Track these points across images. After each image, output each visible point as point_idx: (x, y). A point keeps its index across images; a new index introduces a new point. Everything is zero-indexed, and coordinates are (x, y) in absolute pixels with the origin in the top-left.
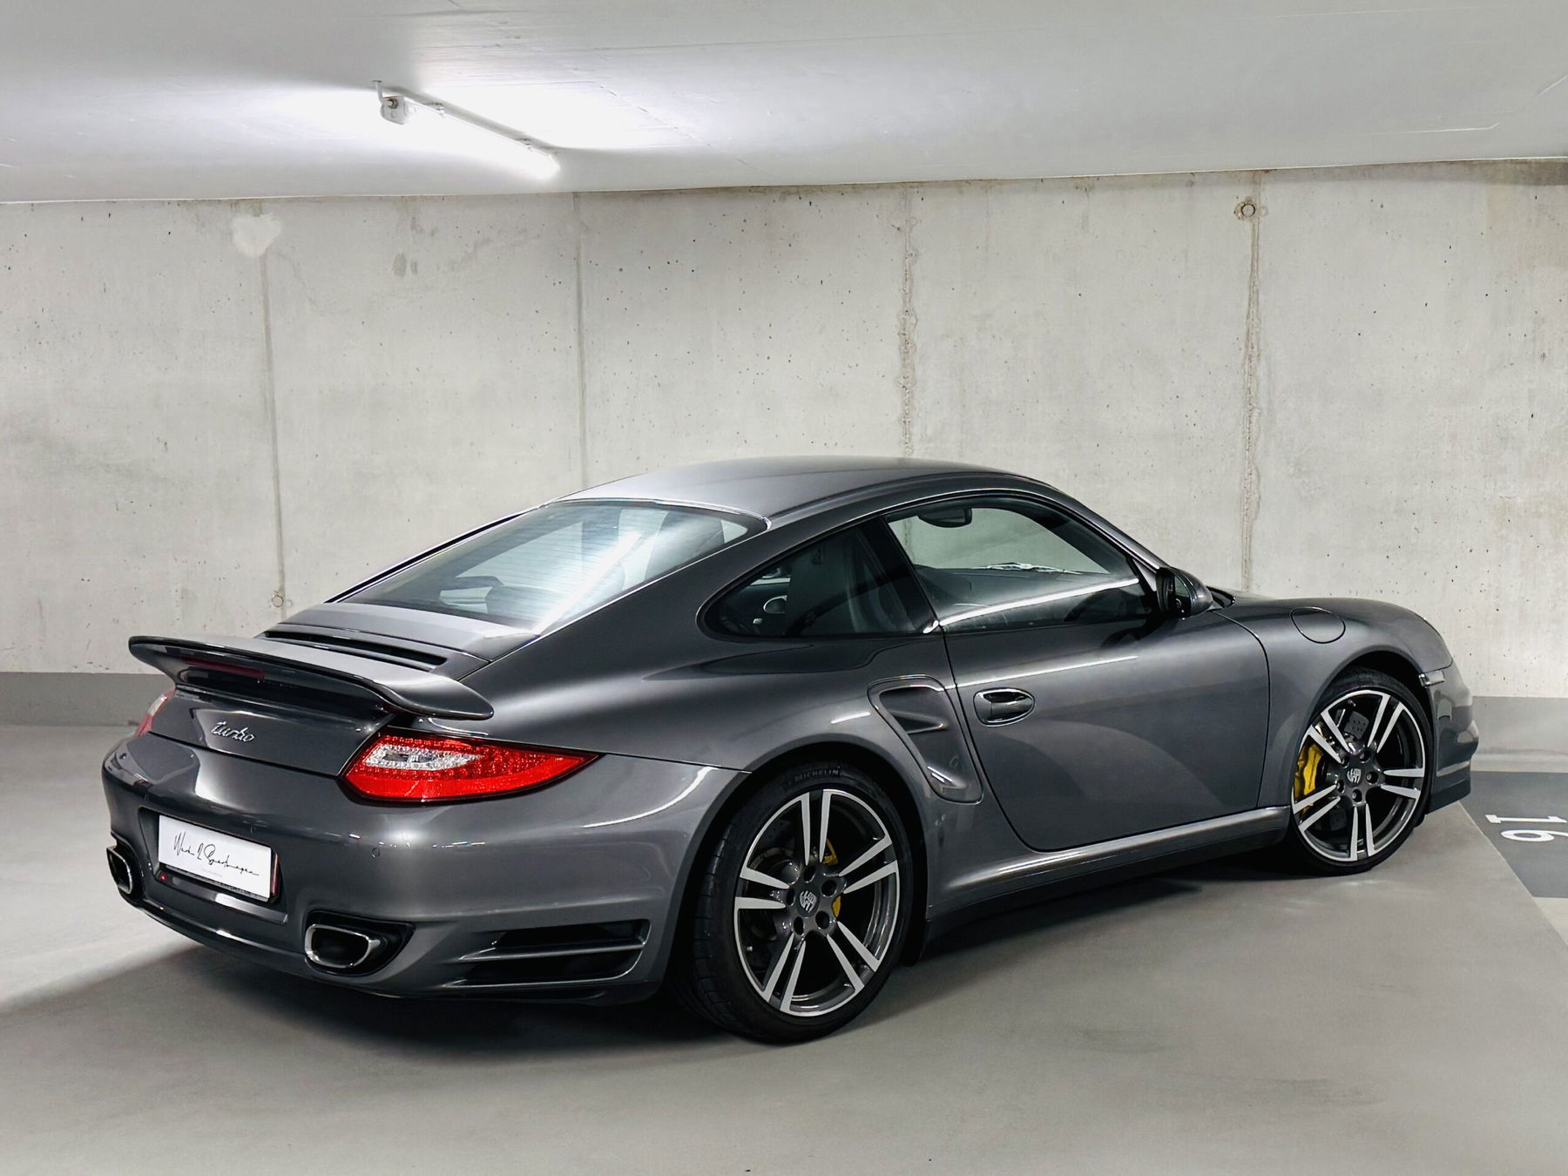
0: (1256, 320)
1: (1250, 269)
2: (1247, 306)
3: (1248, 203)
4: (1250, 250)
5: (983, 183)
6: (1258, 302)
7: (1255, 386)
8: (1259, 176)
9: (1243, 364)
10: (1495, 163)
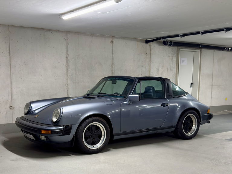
1: (112, 51)
3: (112, 41)
4: (112, 48)
5: (78, 33)
6: (113, 57)
7: (113, 69)
8: (113, 37)
9: (111, 65)
10: (138, 39)
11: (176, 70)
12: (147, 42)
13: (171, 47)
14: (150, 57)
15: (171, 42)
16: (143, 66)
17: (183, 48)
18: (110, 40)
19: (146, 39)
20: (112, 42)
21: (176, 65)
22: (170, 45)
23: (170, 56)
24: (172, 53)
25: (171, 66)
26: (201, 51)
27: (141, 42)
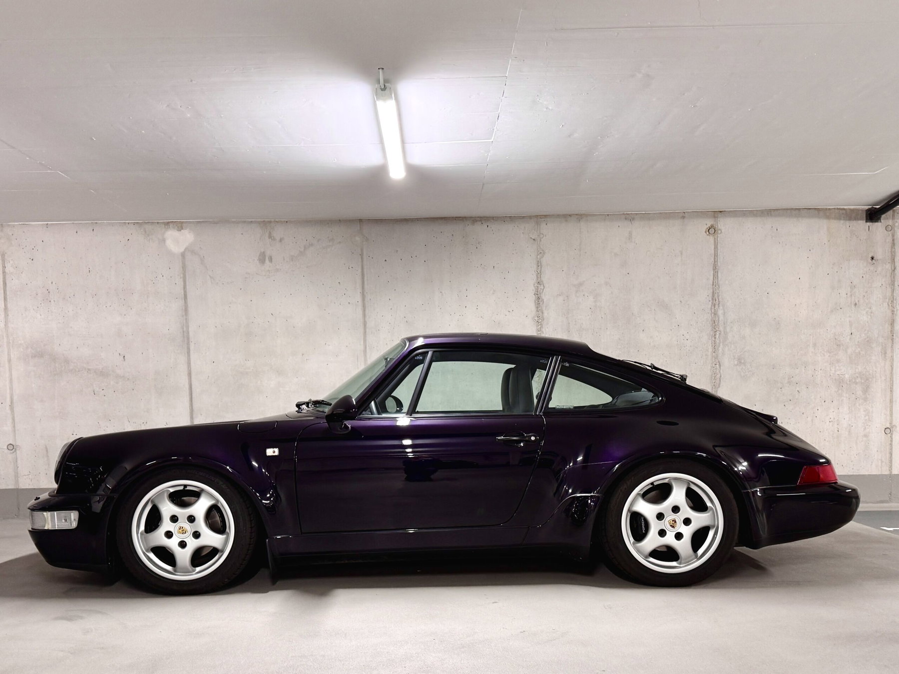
0: (717, 286)
1: (713, 260)
2: (712, 279)
3: (712, 227)
4: (713, 251)
5: (577, 217)
6: (718, 278)
7: (717, 319)
8: (717, 214)
9: (711, 309)
10: (829, 209)
12: (873, 215)
14: (894, 271)
16: (856, 304)
18: (706, 223)
19: (867, 207)
20: (712, 230)
27: (844, 220)
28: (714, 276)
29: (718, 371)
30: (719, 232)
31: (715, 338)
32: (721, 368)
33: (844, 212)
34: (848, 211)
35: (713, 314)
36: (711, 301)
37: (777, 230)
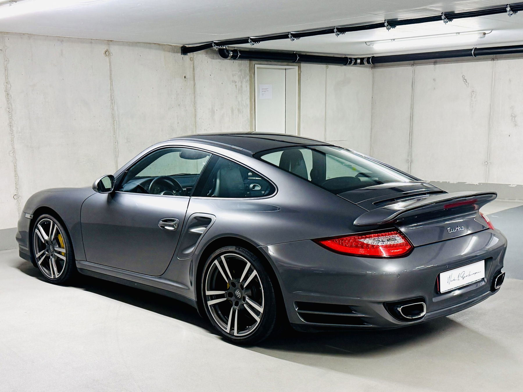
0: (113, 91)
1: (109, 74)
2: (110, 86)
3: (107, 50)
4: (109, 67)
5: (28, 35)
6: (113, 85)
7: (114, 113)
8: (110, 42)
9: (111, 106)
10: (164, 45)
11: (251, 110)
12: (185, 50)
13: (237, 62)
14: (195, 85)
15: (235, 51)
16: (179, 105)
17: (262, 62)
18: (104, 48)
19: (182, 45)
20: (107, 53)
21: (249, 100)
22: (234, 57)
23: (236, 82)
24: (240, 73)
25: (239, 102)
26: (299, 68)
27: (172, 52)
28: (110, 84)
29: (117, 147)
30: (111, 54)
31: (114, 125)
32: (119, 145)
33: (171, 46)
34: (173, 47)
35: (112, 109)
36: (110, 101)
37: (140, 56)
